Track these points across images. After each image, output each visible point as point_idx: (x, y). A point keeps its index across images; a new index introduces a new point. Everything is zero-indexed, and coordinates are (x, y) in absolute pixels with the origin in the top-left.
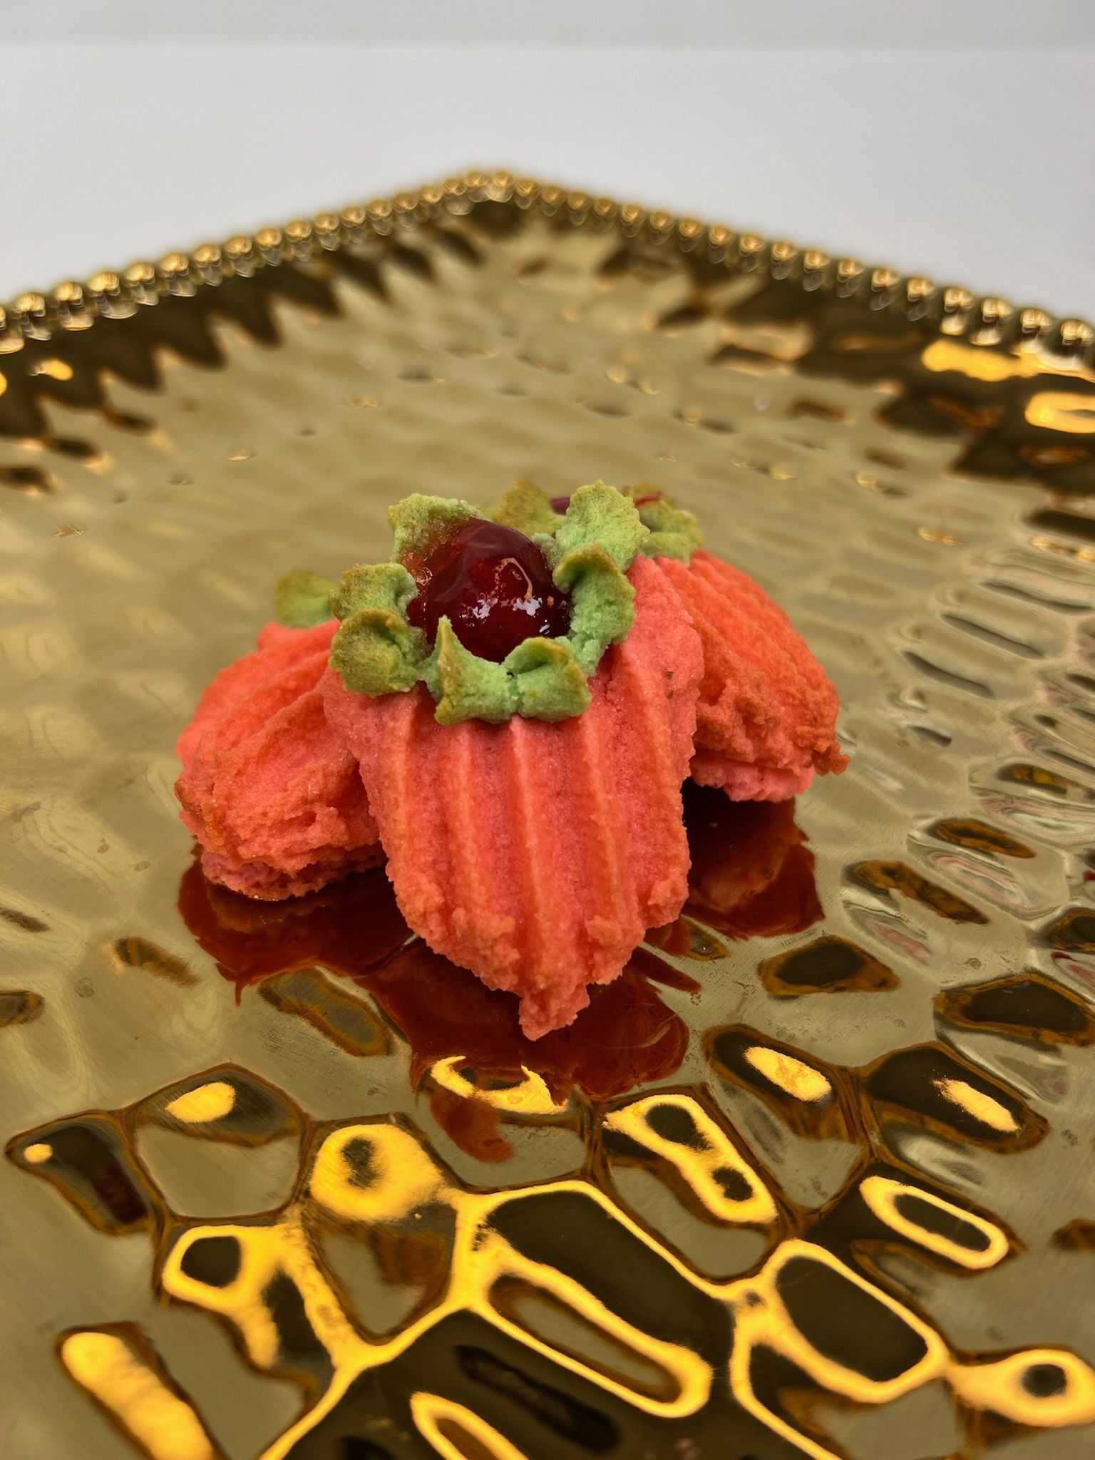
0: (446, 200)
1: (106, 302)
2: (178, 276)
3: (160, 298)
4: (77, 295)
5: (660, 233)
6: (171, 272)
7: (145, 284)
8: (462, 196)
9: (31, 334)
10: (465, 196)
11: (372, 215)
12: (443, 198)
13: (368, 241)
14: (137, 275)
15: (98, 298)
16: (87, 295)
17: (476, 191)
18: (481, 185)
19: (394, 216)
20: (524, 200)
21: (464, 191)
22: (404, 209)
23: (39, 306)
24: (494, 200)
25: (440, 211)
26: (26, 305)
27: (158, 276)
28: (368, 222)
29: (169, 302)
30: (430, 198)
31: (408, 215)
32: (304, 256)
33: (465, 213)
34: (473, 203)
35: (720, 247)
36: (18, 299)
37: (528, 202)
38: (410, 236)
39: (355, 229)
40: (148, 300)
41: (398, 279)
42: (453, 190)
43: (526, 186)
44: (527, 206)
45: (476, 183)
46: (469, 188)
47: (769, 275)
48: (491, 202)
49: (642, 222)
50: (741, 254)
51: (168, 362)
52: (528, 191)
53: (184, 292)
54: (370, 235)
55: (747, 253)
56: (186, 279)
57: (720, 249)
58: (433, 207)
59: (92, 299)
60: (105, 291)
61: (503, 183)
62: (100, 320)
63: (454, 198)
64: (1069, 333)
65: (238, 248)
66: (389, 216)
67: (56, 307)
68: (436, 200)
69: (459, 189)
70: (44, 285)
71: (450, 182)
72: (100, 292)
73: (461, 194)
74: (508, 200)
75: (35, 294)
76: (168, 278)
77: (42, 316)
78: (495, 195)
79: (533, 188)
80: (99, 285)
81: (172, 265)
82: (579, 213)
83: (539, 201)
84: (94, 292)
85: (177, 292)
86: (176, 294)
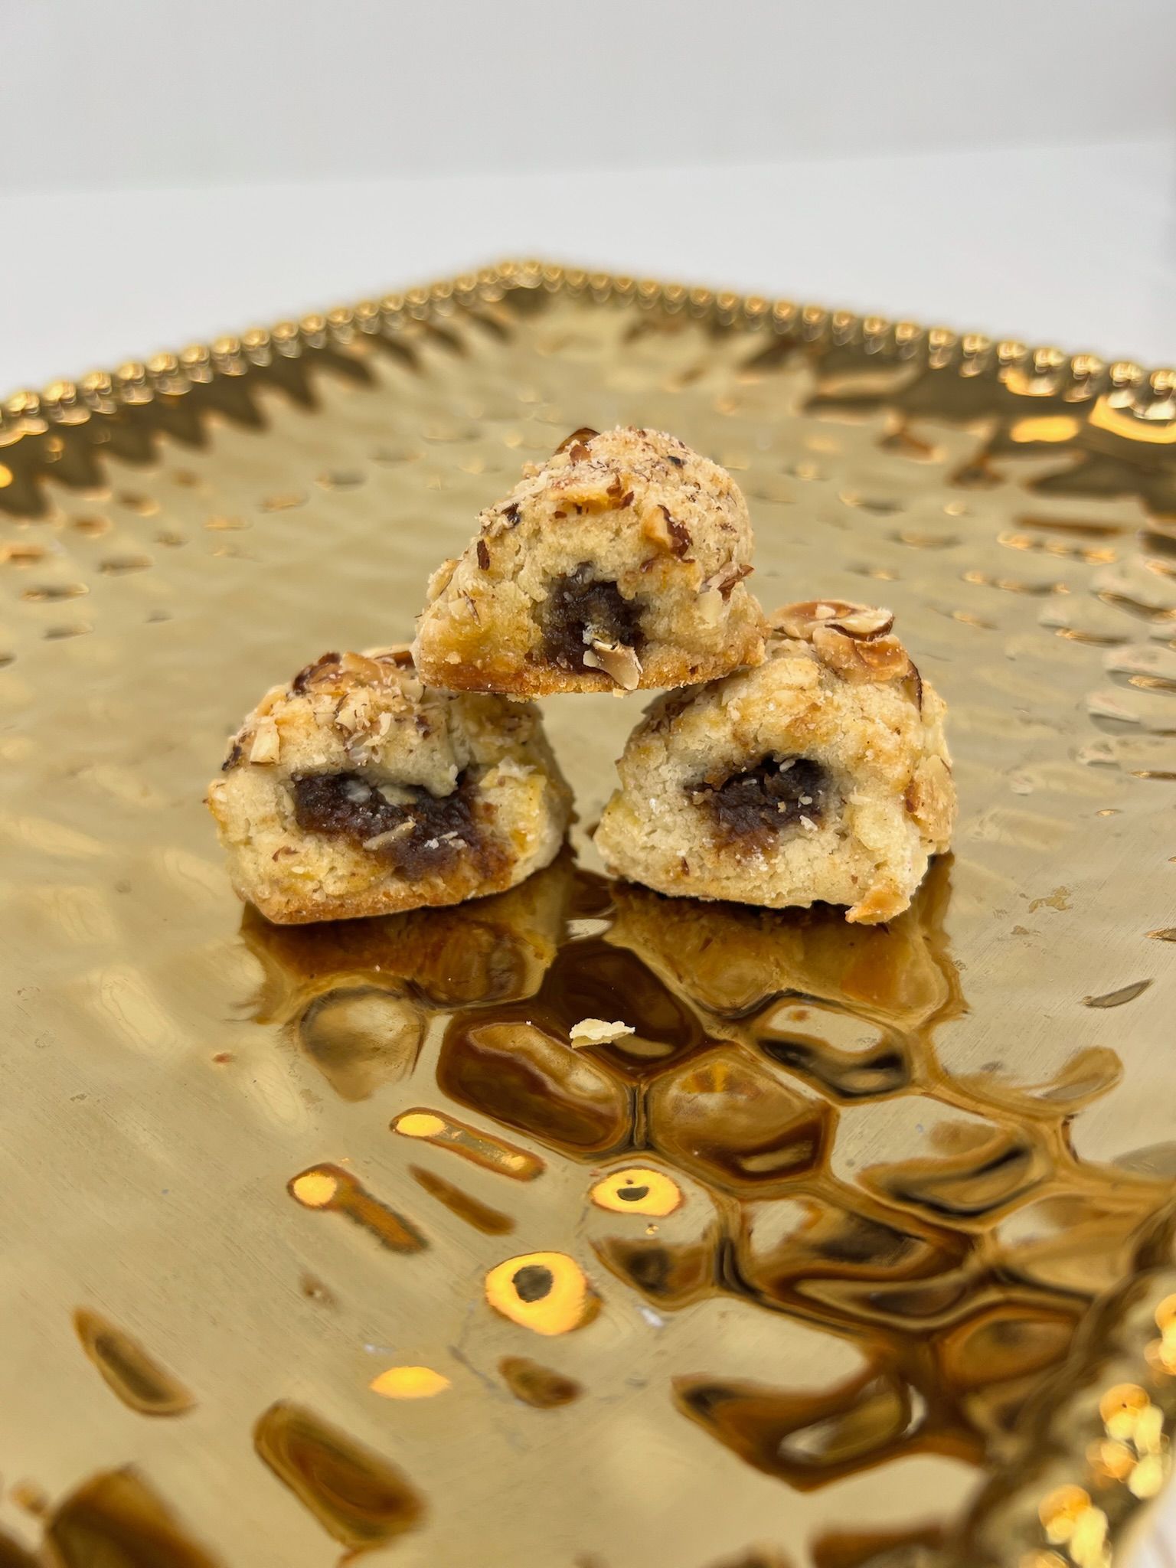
0: (479, 288)
2: (230, 358)
3: (213, 376)
5: (674, 303)
6: (223, 354)
8: (495, 284)
10: (497, 285)
11: (408, 302)
12: (476, 286)
13: (407, 324)
14: (193, 357)
15: (157, 377)
16: (148, 375)
17: (506, 281)
18: (512, 274)
19: (431, 303)
20: (553, 285)
21: (496, 280)
22: (439, 297)
23: (106, 384)
24: (525, 286)
25: (473, 298)
27: (212, 358)
28: (406, 308)
29: (221, 380)
30: (464, 287)
31: (443, 301)
33: (499, 299)
34: (505, 290)
35: (728, 311)
37: (556, 285)
38: (446, 316)
39: (393, 315)
40: (202, 377)
41: (432, 355)
42: (487, 280)
43: (554, 273)
44: (555, 290)
45: (508, 272)
46: (502, 278)
48: (522, 289)
49: (659, 295)
51: (216, 426)
52: (556, 277)
53: (234, 370)
54: (408, 320)
56: (237, 360)
57: (728, 313)
58: (467, 295)
59: (152, 377)
60: (164, 372)
61: (533, 271)
62: (158, 396)
63: (487, 287)
65: (285, 333)
66: (425, 304)
68: (470, 289)
69: (492, 279)
71: (483, 273)
72: (159, 372)
73: (493, 283)
74: (537, 286)
75: (103, 376)
76: (221, 359)
77: (108, 392)
78: (525, 282)
79: (560, 275)
80: (159, 366)
81: (222, 351)
82: (601, 292)
83: (565, 285)
84: (154, 372)
85: (228, 372)
86: (227, 374)
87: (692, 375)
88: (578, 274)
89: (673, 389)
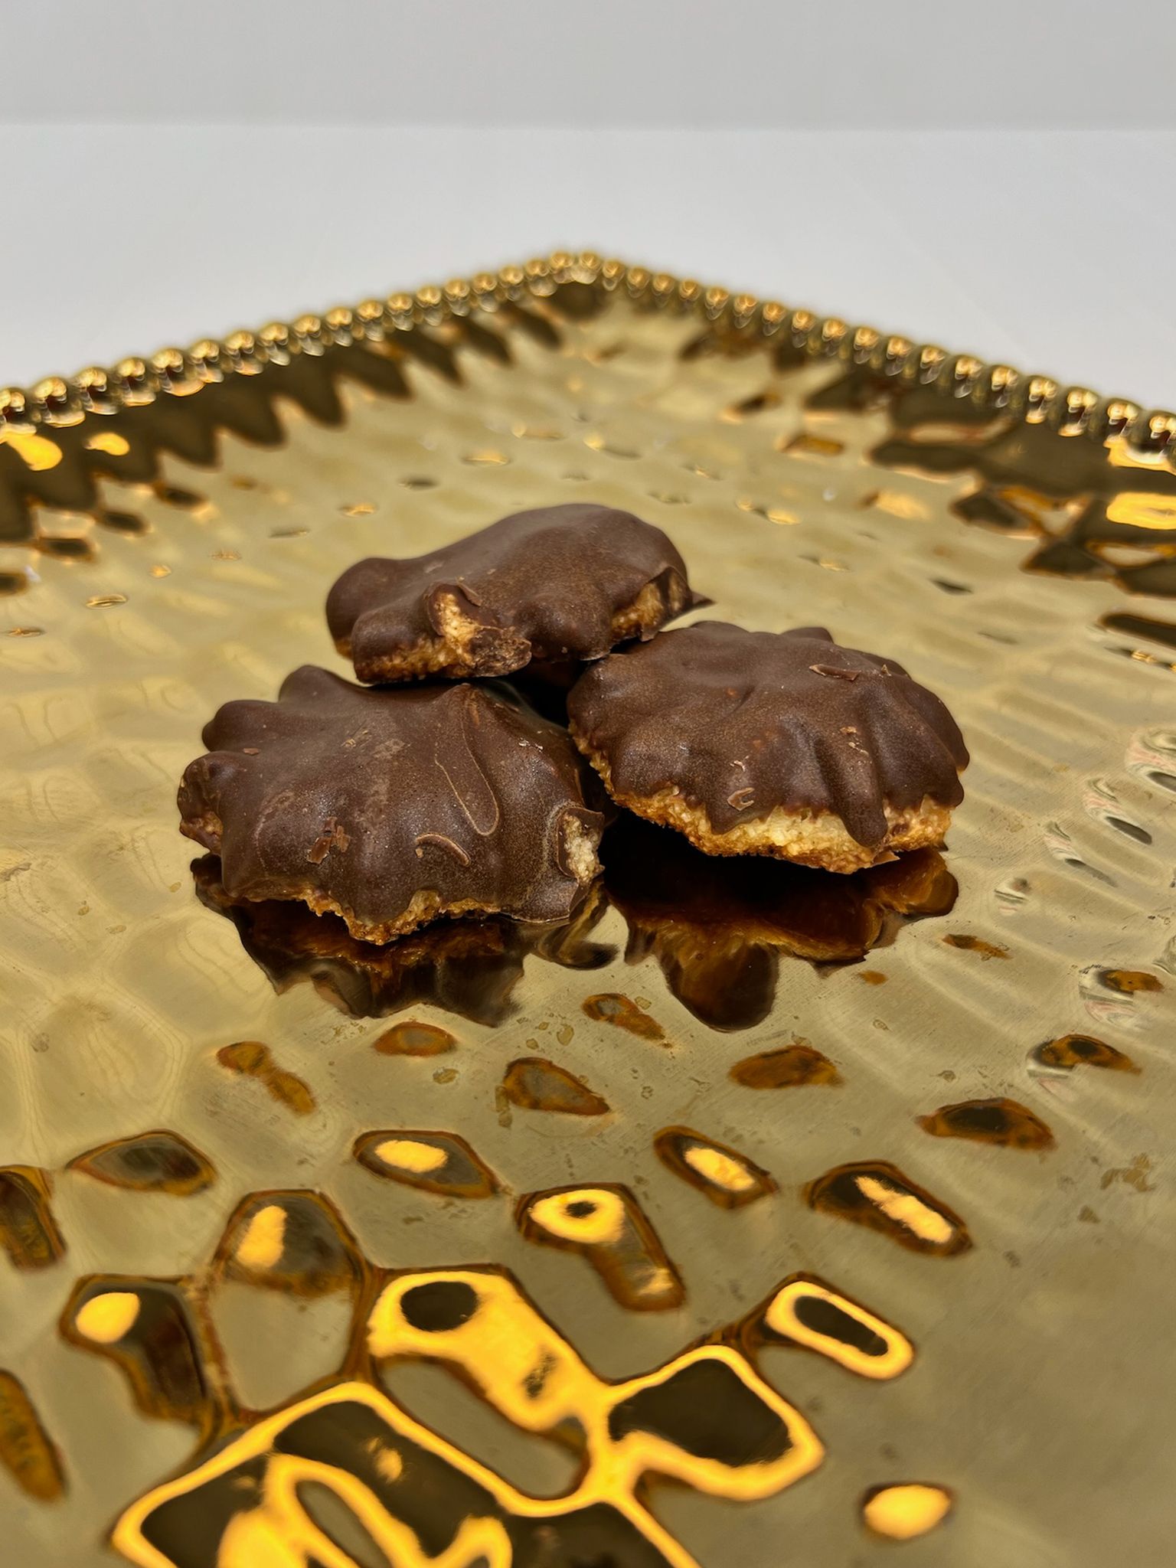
0: (529, 280)
1: (168, 379)
2: (243, 354)
3: (225, 374)
4: (140, 371)
5: (743, 316)
6: (235, 350)
7: (208, 362)
8: (546, 276)
9: (91, 407)
10: (550, 276)
11: (448, 294)
12: (525, 278)
13: (444, 321)
14: (201, 352)
15: (160, 374)
16: (150, 371)
17: (561, 272)
18: (567, 266)
19: (472, 296)
20: (610, 281)
21: (548, 272)
22: (482, 289)
23: (101, 381)
24: (579, 281)
25: (522, 292)
26: (87, 380)
27: (223, 354)
28: (445, 301)
29: (234, 380)
30: (510, 278)
31: (488, 295)
32: (376, 337)
33: (549, 295)
34: (557, 284)
35: (802, 331)
36: (80, 375)
37: (614, 283)
38: (488, 315)
39: (430, 309)
40: (213, 377)
41: (469, 360)
42: (537, 271)
43: (612, 268)
44: (613, 288)
45: (561, 263)
46: (553, 269)
47: (851, 360)
48: (575, 284)
49: (725, 304)
50: (824, 339)
51: (227, 441)
52: (613, 272)
53: (249, 369)
54: (446, 315)
55: (829, 338)
56: (252, 356)
57: (802, 333)
58: (513, 288)
59: (154, 375)
60: (169, 369)
61: (589, 264)
62: (163, 398)
63: (538, 279)
64: (1157, 426)
65: (306, 326)
66: (466, 296)
67: (118, 382)
68: (517, 281)
69: (543, 270)
70: (108, 362)
71: (533, 263)
72: (162, 369)
73: (544, 274)
74: (592, 281)
75: (98, 370)
76: (233, 356)
77: (104, 390)
78: (580, 276)
79: (618, 269)
80: (162, 362)
81: (236, 344)
82: (663, 295)
83: (623, 282)
84: (157, 368)
85: (241, 369)
86: (240, 372)
87: (755, 404)
88: (639, 270)
89: (731, 419)
